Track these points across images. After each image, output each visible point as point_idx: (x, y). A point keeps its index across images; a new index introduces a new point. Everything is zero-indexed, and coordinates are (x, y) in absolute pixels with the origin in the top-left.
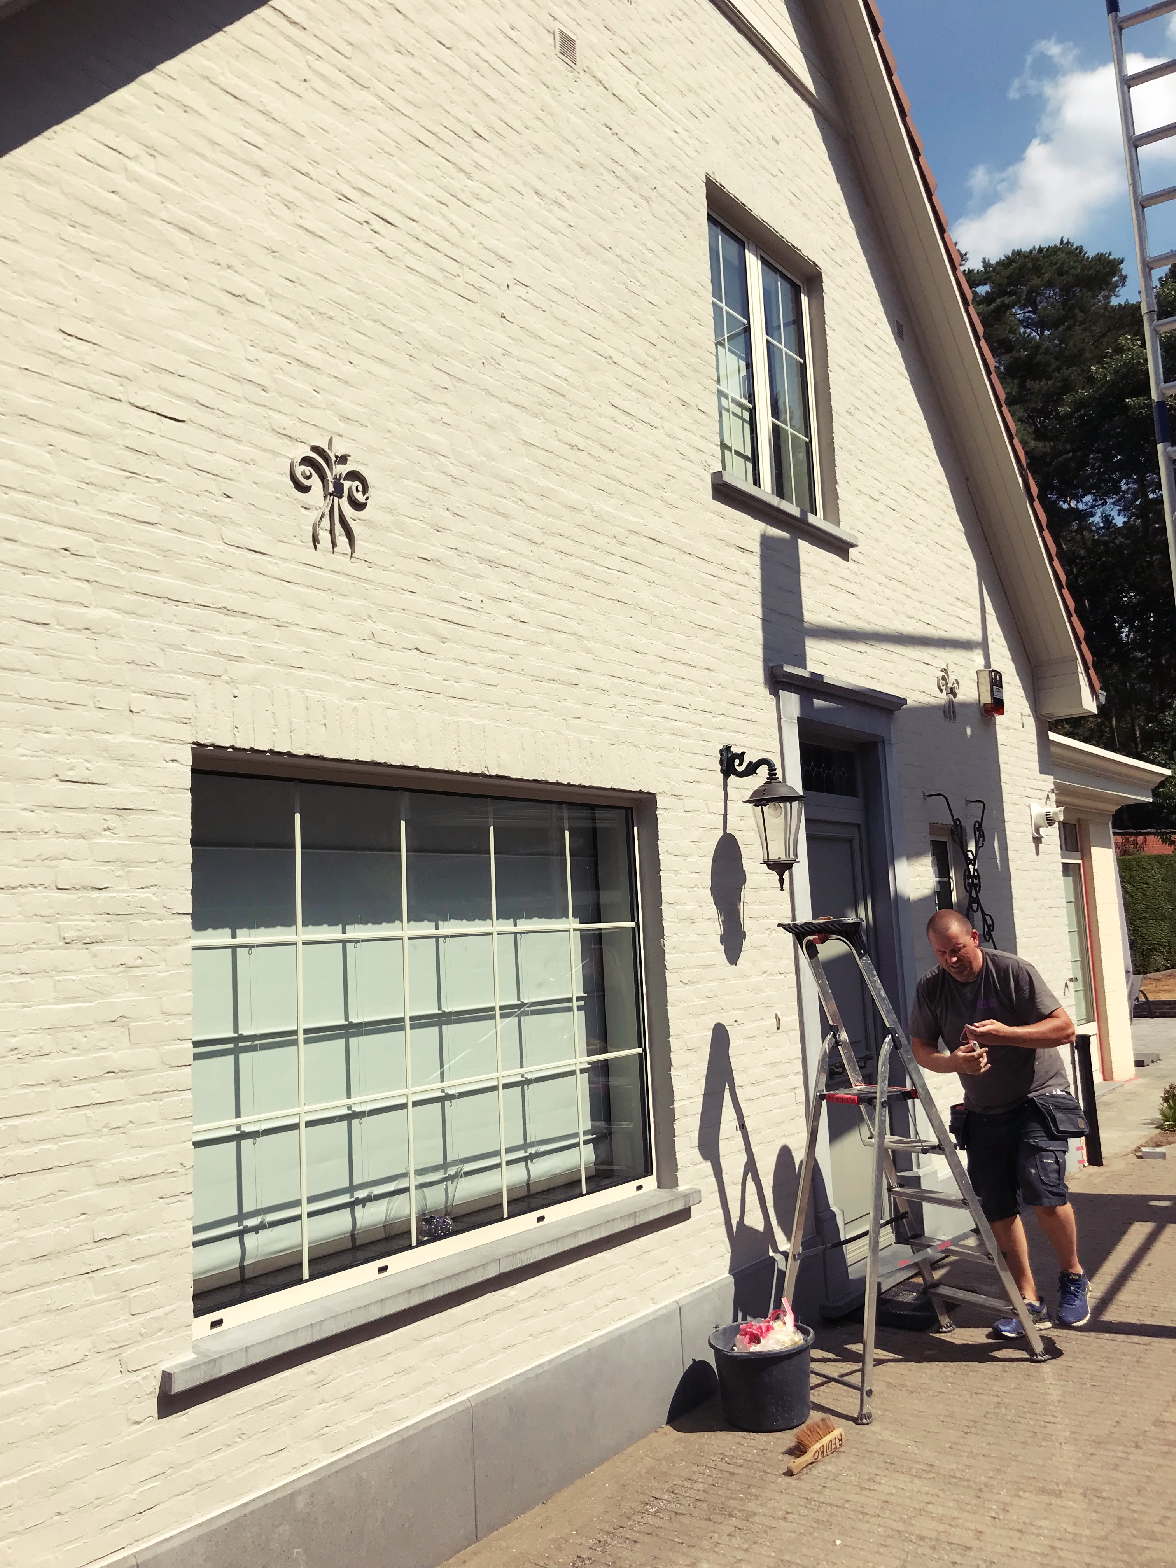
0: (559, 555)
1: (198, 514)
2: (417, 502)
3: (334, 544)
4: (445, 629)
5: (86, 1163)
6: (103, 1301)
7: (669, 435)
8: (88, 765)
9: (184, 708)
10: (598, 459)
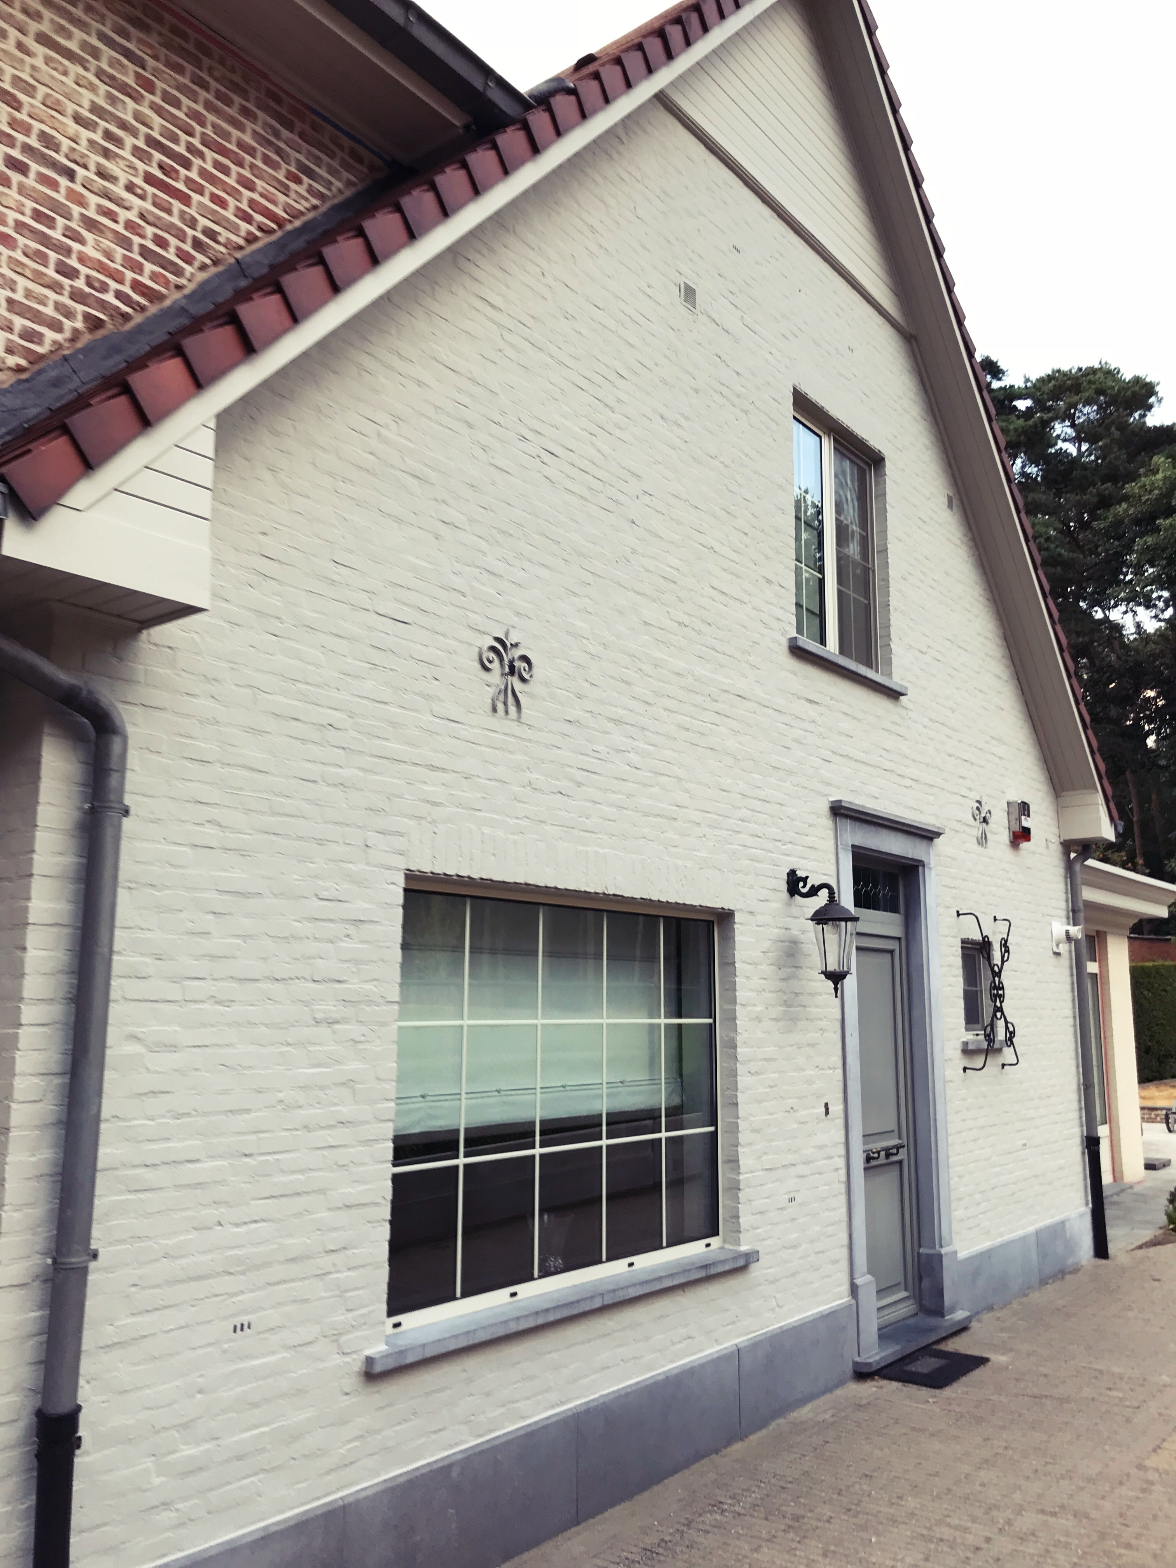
0: (667, 713)
1: (416, 694)
2: (566, 677)
3: (507, 712)
4: (580, 776)
5: (322, 1191)
6: (330, 1297)
7: (754, 608)
8: (337, 887)
9: (399, 843)
10: (699, 632)
